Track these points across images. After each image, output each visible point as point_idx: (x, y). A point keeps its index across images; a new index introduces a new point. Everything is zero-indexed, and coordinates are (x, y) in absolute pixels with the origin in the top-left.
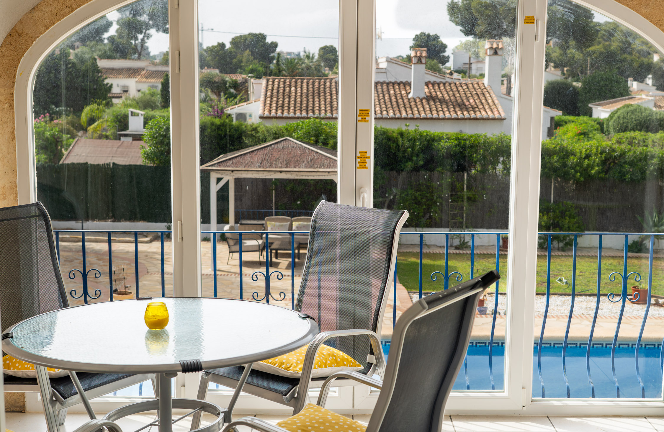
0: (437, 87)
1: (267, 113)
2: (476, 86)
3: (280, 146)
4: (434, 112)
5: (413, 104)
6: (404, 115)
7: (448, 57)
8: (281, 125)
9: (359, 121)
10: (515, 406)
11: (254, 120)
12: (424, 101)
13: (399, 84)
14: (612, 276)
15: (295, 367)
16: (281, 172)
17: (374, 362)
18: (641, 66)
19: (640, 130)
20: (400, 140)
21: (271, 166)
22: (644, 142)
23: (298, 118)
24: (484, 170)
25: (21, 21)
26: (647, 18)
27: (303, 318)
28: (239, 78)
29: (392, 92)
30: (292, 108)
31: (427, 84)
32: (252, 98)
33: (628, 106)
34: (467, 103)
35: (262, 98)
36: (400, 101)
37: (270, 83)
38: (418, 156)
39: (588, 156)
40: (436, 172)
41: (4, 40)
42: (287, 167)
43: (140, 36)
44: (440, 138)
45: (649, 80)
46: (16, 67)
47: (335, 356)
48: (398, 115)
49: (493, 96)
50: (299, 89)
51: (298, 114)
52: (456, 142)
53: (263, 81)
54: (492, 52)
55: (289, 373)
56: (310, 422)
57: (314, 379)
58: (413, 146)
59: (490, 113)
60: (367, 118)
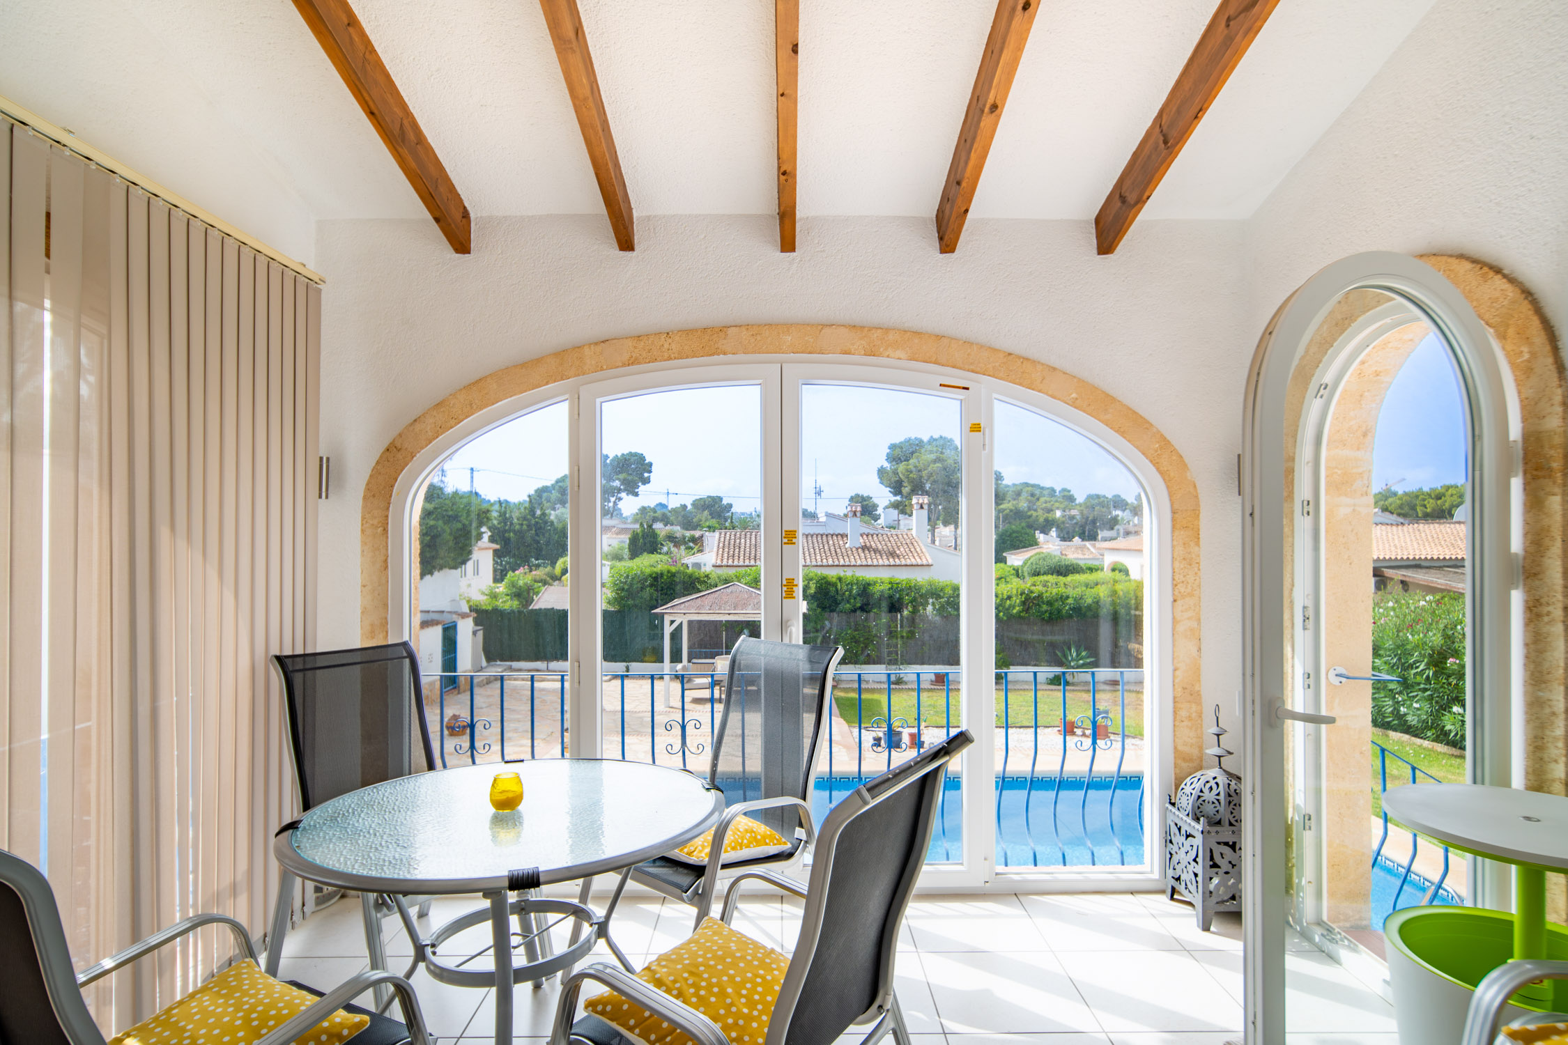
0: (870, 538)
1: (719, 563)
2: (905, 536)
3: (729, 590)
4: (869, 560)
5: (850, 552)
6: (842, 562)
7: (880, 515)
8: (732, 572)
9: (785, 543)
10: (975, 881)
11: (707, 569)
12: (860, 550)
13: (837, 535)
14: (1080, 720)
15: (701, 851)
16: (729, 614)
17: (804, 837)
18: (1047, 520)
19: (1052, 574)
20: (839, 584)
21: (719, 609)
22: (1057, 584)
23: (747, 566)
24: (915, 611)
25: (400, 435)
26: (1107, 425)
27: (707, 789)
28: (697, 534)
29: (831, 542)
30: (742, 557)
31: (862, 535)
32: (707, 549)
33: (1039, 554)
34: (898, 552)
35: (715, 549)
36: (838, 550)
37: (723, 535)
38: (855, 598)
39: (1009, 598)
40: (872, 614)
41: (381, 457)
42: (735, 610)
43: (613, 499)
44: (875, 583)
45: (1053, 533)
46: (392, 486)
47: (754, 832)
48: (836, 563)
49: (921, 545)
50: (748, 540)
51: (747, 563)
52: (890, 586)
53: (717, 534)
54: (919, 506)
55: (693, 860)
56: (703, 956)
57: (724, 866)
58: (851, 591)
59: (918, 560)
60: (794, 540)
